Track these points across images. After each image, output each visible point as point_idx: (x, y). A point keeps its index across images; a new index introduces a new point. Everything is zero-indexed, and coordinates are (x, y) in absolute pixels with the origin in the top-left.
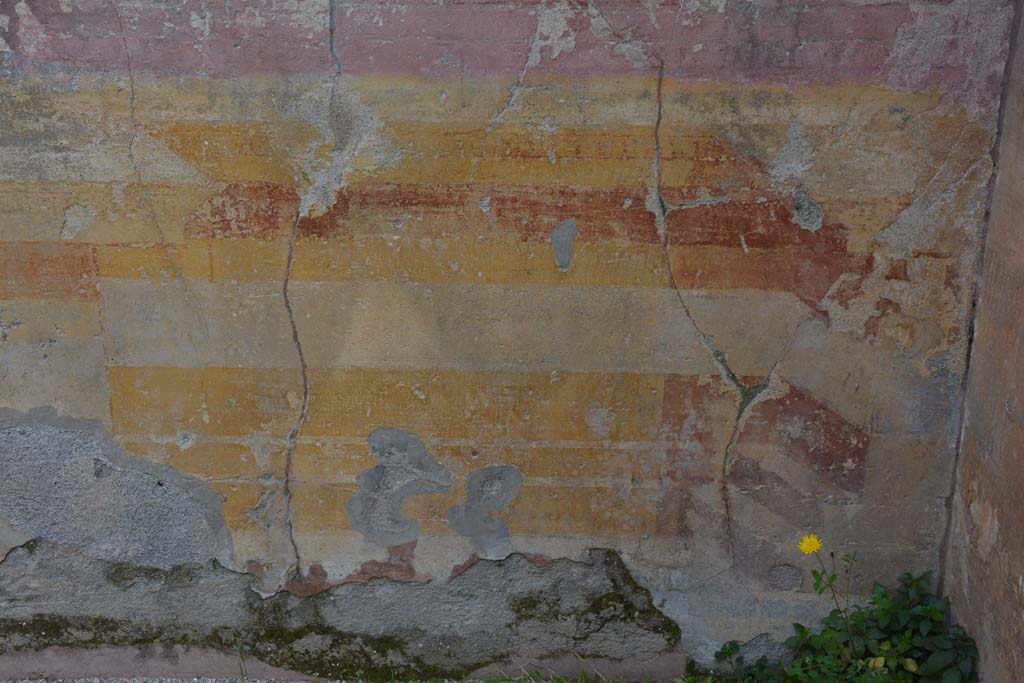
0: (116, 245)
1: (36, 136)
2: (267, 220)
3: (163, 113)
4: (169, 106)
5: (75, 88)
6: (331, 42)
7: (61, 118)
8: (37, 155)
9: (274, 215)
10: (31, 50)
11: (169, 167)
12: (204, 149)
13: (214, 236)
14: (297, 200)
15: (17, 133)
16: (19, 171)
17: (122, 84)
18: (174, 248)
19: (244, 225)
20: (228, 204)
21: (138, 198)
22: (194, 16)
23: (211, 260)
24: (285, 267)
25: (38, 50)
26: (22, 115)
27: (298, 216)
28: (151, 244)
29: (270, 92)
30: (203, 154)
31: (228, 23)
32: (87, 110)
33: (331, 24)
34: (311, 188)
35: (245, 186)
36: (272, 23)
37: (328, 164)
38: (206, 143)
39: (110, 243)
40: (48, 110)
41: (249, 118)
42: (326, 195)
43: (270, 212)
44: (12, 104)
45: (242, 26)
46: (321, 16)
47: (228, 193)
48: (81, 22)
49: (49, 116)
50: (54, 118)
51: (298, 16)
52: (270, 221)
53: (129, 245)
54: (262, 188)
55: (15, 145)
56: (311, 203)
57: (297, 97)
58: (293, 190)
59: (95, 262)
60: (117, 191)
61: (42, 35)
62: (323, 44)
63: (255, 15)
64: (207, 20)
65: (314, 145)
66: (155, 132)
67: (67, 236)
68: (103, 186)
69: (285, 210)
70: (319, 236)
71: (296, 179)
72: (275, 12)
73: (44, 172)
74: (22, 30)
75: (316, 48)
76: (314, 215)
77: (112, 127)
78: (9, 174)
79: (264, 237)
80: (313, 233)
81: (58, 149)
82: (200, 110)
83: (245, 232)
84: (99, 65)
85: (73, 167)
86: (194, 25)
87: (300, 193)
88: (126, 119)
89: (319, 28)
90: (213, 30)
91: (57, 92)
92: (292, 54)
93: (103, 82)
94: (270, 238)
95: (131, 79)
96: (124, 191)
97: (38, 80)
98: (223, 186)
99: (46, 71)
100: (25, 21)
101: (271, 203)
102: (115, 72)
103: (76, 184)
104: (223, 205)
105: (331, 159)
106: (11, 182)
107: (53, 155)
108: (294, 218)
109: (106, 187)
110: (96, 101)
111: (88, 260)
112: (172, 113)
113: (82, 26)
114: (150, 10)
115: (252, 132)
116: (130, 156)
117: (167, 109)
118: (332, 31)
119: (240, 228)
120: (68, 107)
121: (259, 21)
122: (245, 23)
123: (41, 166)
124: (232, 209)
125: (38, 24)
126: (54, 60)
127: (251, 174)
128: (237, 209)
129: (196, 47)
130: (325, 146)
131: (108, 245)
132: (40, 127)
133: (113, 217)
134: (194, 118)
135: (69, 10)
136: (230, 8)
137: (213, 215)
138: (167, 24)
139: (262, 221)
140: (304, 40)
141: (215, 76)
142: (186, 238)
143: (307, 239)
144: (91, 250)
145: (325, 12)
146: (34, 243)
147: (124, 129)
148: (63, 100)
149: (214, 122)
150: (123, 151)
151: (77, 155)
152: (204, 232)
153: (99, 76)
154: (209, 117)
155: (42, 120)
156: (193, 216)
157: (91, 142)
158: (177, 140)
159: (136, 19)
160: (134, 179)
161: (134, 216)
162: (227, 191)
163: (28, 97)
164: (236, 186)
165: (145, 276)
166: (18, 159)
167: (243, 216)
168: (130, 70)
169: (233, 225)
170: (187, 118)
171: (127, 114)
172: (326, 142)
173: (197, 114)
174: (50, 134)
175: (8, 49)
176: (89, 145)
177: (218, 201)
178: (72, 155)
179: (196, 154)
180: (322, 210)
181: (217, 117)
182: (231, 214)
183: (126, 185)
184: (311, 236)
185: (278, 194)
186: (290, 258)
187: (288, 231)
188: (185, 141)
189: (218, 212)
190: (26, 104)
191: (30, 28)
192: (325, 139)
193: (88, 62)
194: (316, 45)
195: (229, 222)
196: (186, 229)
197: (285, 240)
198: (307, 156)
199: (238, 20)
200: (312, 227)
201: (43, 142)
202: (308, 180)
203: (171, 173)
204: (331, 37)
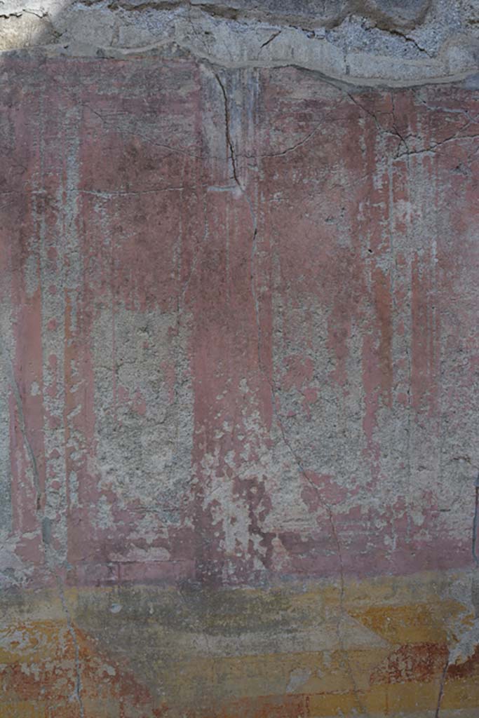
0: (323, 693)
1: (276, 623)
2: (426, 668)
3: (362, 602)
4: (366, 596)
5: (305, 590)
6: (473, 548)
7: (294, 611)
8: (275, 637)
9: (431, 664)
10: (279, 568)
11: (363, 637)
12: (387, 623)
13: (390, 682)
14: (447, 653)
15: (263, 622)
16: (261, 648)
17: (336, 585)
18: (363, 693)
19: (410, 673)
20: (400, 659)
21: (340, 660)
22: (387, 537)
23: (387, 698)
24: (436, 701)
25: (283, 567)
26: (269, 611)
27: (447, 664)
28: (348, 691)
29: (432, 582)
30: (386, 626)
31: (408, 540)
32: (311, 604)
33: (474, 536)
34: (458, 644)
35: (413, 646)
36: (437, 538)
37: (471, 628)
38: (389, 619)
39: (318, 692)
40: (285, 606)
41: (418, 600)
42: (468, 649)
43: (428, 663)
44: (262, 603)
45: (417, 541)
46: (467, 531)
47: (401, 652)
48: (313, 547)
49: (286, 610)
50: (289, 611)
51: (453, 532)
52: (428, 669)
53: (331, 693)
54: (424, 647)
55: (261, 631)
56: (457, 655)
57: (449, 584)
58: (446, 647)
59: (307, 706)
60: (326, 656)
61: (287, 558)
62: (467, 549)
63: (425, 534)
64: (395, 540)
65: (461, 616)
66: (355, 615)
67: (290, 690)
68: (317, 653)
69: (438, 660)
70: (461, 677)
71: (448, 639)
72: (438, 531)
73: (278, 647)
74: (275, 554)
75: (463, 552)
76: (459, 663)
77: (327, 613)
78: (255, 650)
79: (423, 680)
80: (457, 675)
81: (289, 631)
82: (386, 598)
83: (411, 677)
84: (323, 574)
85: (298, 643)
86: (386, 543)
87: (450, 648)
88: (337, 607)
89: (466, 539)
90: (398, 545)
91: (292, 594)
92: (448, 557)
93: (323, 585)
94: (427, 681)
95: (343, 581)
96: (331, 656)
97: (281, 587)
98: (398, 647)
99: (287, 580)
100: (277, 550)
101: (429, 656)
102: (332, 577)
103: (299, 654)
104: (397, 660)
105: (472, 625)
106: (256, 656)
107: (286, 636)
108: (445, 666)
109: (319, 654)
110: (317, 598)
111: (302, 706)
112: (368, 601)
113: (314, 550)
114: (359, 535)
115: (420, 610)
116: (338, 632)
117: (364, 598)
118: (474, 540)
119: (408, 675)
120: (299, 602)
121: (428, 538)
122: (419, 539)
123: (277, 643)
124: (403, 663)
125: (285, 550)
126: (293, 572)
127: (417, 638)
128: (406, 662)
129: (387, 557)
130: (470, 616)
131: (317, 694)
132: (279, 617)
133: (322, 674)
134: (381, 603)
135: (306, 540)
136: (410, 531)
137: (390, 667)
138: (369, 544)
139: (422, 669)
140: (456, 547)
141: (397, 575)
142: (371, 685)
143: (453, 680)
144: (305, 699)
145: (470, 529)
146: (267, 697)
147: (335, 614)
148: (295, 598)
149: (395, 605)
150: (333, 629)
151: (302, 634)
152: (383, 680)
153: (321, 580)
154: (391, 602)
155: (281, 612)
156: (376, 670)
157: (312, 625)
158: (369, 619)
159: (349, 542)
160: (339, 648)
161: (336, 672)
162: (400, 651)
163: (273, 598)
164: (407, 646)
165: (340, 713)
166: (262, 640)
167: (410, 667)
168: (342, 575)
169: (403, 673)
170: (377, 604)
171: (338, 604)
172: (470, 613)
173: (384, 600)
174: (285, 622)
175: (264, 568)
176: (310, 627)
177: (394, 658)
178: (298, 635)
179: (382, 627)
180: (465, 659)
181: (397, 601)
182: (402, 666)
183: (333, 651)
184: (456, 677)
185: (436, 649)
186: (441, 693)
187: (440, 675)
188: (374, 619)
189: (394, 665)
190: (271, 603)
191: (278, 554)
192: (469, 611)
193: (315, 572)
194: (464, 550)
195: (400, 671)
196: (371, 679)
197: (438, 681)
198: (456, 623)
199: (415, 538)
200: (457, 671)
201: (280, 627)
202: (456, 640)
203: (364, 642)
204: (474, 544)
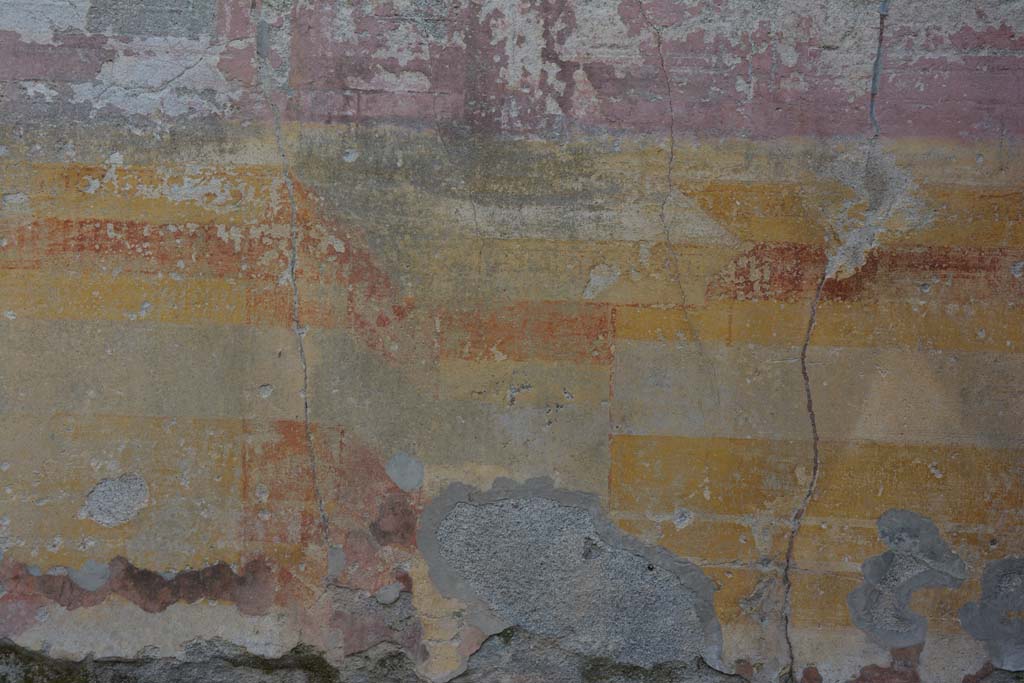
0: (636, 305)
1: (573, 195)
2: (791, 282)
3: (700, 173)
4: (705, 166)
5: (617, 149)
6: (872, 107)
7: (600, 178)
8: (571, 214)
9: (799, 277)
10: (581, 113)
11: (697, 226)
12: (735, 210)
13: (736, 298)
14: (825, 261)
15: (555, 192)
16: (551, 229)
17: (662, 145)
18: (694, 309)
19: (767, 287)
20: (753, 266)
21: (664, 258)
22: (740, 81)
23: (730, 323)
24: (805, 332)
25: (587, 113)
26: (563, 176)
27: (823, 278)
28: (671, 306)
29: (806, 153)
30: (734, 214)
31: (773, 88)
32: (625, 170)
33: (874, 88)
34: (840, 248)
35: (773, 247)
36: (816, 88)
37: (861, 223)
38: (738, 203)
39: (630, 303)
40: (588, 170)
41: (784, 179)
42: (855, 255)
43: (795, 274)
44: (556, 163)
45: (785, 90)
46: (864, 81)
47: (755, 254)
48: (632, 87)
49: (589, 176)
50: (593, 177)
51: (841, 81)
52: (794, 283)
53: (649, 305)
54: (789, 249)
55: (552, 204)
56: (840, 265)
57: (833, 158)
58: (822, 250)
59: (613, 323)
60: (644, 250)
61: (594, 99)
62: (863, 108)
63: (798, 80)
64: (752, 85)
65: (848, 205)
66: (689, 192)
67: (589, 296)
68: (631, 245)
69: (811, 271)
70: (844, 299)
71: (826, 239)
72: (819, 77)
73: (575, 230)
74: (576, 94)
75: (856, 111)
76: (841, 277)
77: (648, 186)
78: (542, 232)
79: (786, 299)
80: (838, 296)
81: (592, 208)
82: (735, 171)
83: (768, 293)
84: (644, 128)
85: (605, 226)
86: (739, 89)
87: (828, 253)
88: (662, 179)
89: (860, 93)
90: (757, 94)
91: (599, 153)
92: (831, 117)
93: (644, 143)
94: (792, 301)
95: (673, 141)
96: (651, 250)
97: (583, 141)
98: (750, 246)
99: (593, 133)
100: (580, 87)
101: (797, 265)
102: (658, 133)
103: (605, 243)
104: (749, 266)
105: (864, 219)
106: (542, 240)
107: (587, 214)
108: (820, 280)
109: (634, 247)
110: (635, 162)
111: (606, 321)
112: (708, 173)
113: (633, 90)
114: (699, 75)
115: (785, 193)
116: (662, 216)
117: (703, 169)
118: (873, 95)
119: (763, 290)
120: (607, 167)
121: (803, 86)
122: (788, 88)
123: (573, 224)
124: (757, 270)
125: (592, 88)
126: (602, 122)
127: (781, 235)
128: (762, 271)
129: (738, 110)
130: (860, 205)
131: (627, 305)
132: (578, 186)
133: (636, 277)
134: (728, 178)
135: (623, 76)
136: (776, 74)
137: (737, 275)
138: (713, 89)
139: (785, 283)
140: (845, 104)
141: (753, 138)
142: (707, 300)
143: (830, 302)
144: (610, 310)
145: (868, 77)
146: (556, 302)
147: (659, 188)
148: (604, 160)
149: (748, 183)
150: (655, 211)
151: (610, 214)
152: (726, 293)
153: (641, 137)
154: (743, 177)
155: (581, 179)
156: (716, 277)
157: (624, 202)
158: (710, 200)
159: (685, 84)
160: (663, 239)
161: (657, 276)
162: (754, 252)
163: (571, 158)
164: (764, 246)
165: (661, 338)
166: (553, 217)
167: (767, 278)
168: (672, 132)
169: (757, 287)
170: (722, 178)
171: (664, 174)
172: (861, 202)
173: (732, 174)
174: (587, 194)
175: (560, 112)
176: (623, 205)
177: (742, 263)
178: (605, 214)
179: (727, 214)
180: (849, 272)
181: (752, 177)
182: (755, 275)
183: (654, 244)
184: (835, 300)
185: (807, 255)
186: (811, 322)
187: (811, 294)
188: (717, 201)
189: (743, 273)
190: (569, 164)
191: (584, 93)
192: (860, 199)
193: (634, 124)
194: (857, 108)
195: (752, 283)
196: (708, 290)
197: (808, 303)
198: (840, 216)
199: (782, 85)
200: (838, 289)
201: (580, 201)
202: (839, 240)
203: (701, 233)
204: (872, 101)
